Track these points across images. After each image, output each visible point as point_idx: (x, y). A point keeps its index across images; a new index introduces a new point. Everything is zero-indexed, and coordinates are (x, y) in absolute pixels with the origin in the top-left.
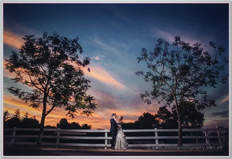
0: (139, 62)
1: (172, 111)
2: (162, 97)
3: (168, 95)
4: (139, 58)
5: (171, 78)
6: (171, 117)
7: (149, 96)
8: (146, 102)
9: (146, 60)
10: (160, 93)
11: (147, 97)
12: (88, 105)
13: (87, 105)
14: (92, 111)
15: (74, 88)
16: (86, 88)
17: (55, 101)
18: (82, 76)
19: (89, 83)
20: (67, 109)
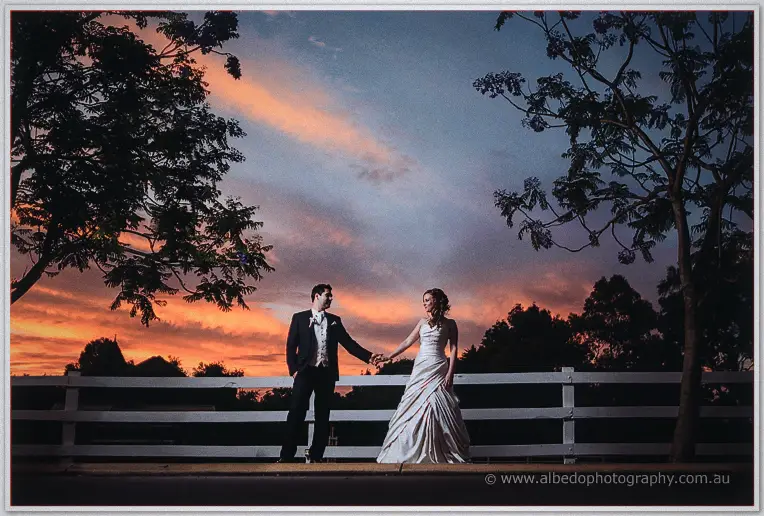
1: (661, 301)
2: (613, 210)
3: (645, 200)
5: (666, 115)
6: (654, 332)
7: (544, 206)
8: (527, 235)
10: (600, 187)
11: (530, 208)
12: (229, 253)
13: (219, 251)
14: (248, 280)
15: (161, 161)
16: (220, 165)
17: (54, 233)
18: (200, 105)
20: (113, 278)
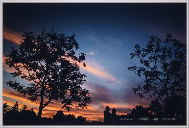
0: (132, 57)
1: (164, 105)
2: (154, 91)
3: (160, 90)
4: (133, 54)
5: (162, 73)
6: (163, 110)
7: (142, 90)
8: (139, 96)
9: (139, 56)
10: (152, 87)
11: (139, 91)
12: (84, 99)
13: (82, 98)
14: (87, 104)
15: (70, 82)
16: (82, 82)
17: (52, 95)
18: (78, 71)
19: (84, 78)
20: (63, 102)
